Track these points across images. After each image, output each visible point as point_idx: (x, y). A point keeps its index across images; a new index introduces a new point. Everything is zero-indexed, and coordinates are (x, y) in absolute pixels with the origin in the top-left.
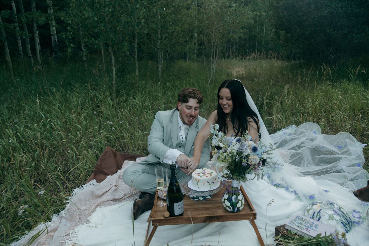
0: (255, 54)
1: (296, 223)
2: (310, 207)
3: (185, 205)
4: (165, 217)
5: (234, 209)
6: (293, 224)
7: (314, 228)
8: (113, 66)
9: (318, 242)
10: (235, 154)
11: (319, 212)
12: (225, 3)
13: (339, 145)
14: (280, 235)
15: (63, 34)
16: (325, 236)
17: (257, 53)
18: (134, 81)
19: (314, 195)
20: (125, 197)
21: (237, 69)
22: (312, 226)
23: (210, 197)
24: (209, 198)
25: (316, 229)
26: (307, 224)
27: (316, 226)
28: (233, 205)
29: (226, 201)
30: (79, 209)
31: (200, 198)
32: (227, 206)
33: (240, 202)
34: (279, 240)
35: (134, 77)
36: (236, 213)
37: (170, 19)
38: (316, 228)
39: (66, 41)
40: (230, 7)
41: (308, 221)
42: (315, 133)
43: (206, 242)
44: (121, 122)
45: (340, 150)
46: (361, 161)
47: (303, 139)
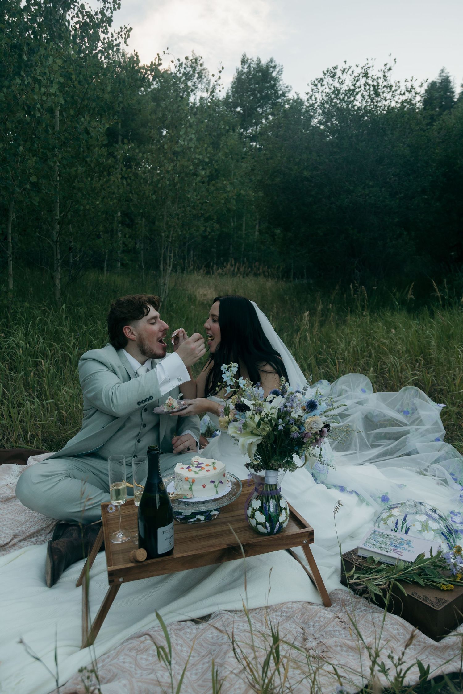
0: (231, 265)
1: (374, 542)
2: (388, 514)
3: (176, 532)
4: (137, 561)
5: (273, 527)
6: (371, 545)
7: (405, 546)
9: (421, 570)
10: (275, 416)
11: (405, 520)
13: (405, 409)
14: (354, 568)
16: (430, 557)
17: (235, 265)
19: (387, 493)
22: (403, 545)
23: (217, 512)
24: (215, 515)
25: (409, 549)
26: (393, 542)
27: (408, 543)
28: (272, 519)
29: (258, 514)
31: (199, 517)
32: (258, 523)
33: (283, 512)
34: (355, 578)
36: (276, 536)
38: (409, 547)
40: (196, 174)
41: (393, 537)
42: (363, 391)
43: (218, 604)
46: (441, 434)
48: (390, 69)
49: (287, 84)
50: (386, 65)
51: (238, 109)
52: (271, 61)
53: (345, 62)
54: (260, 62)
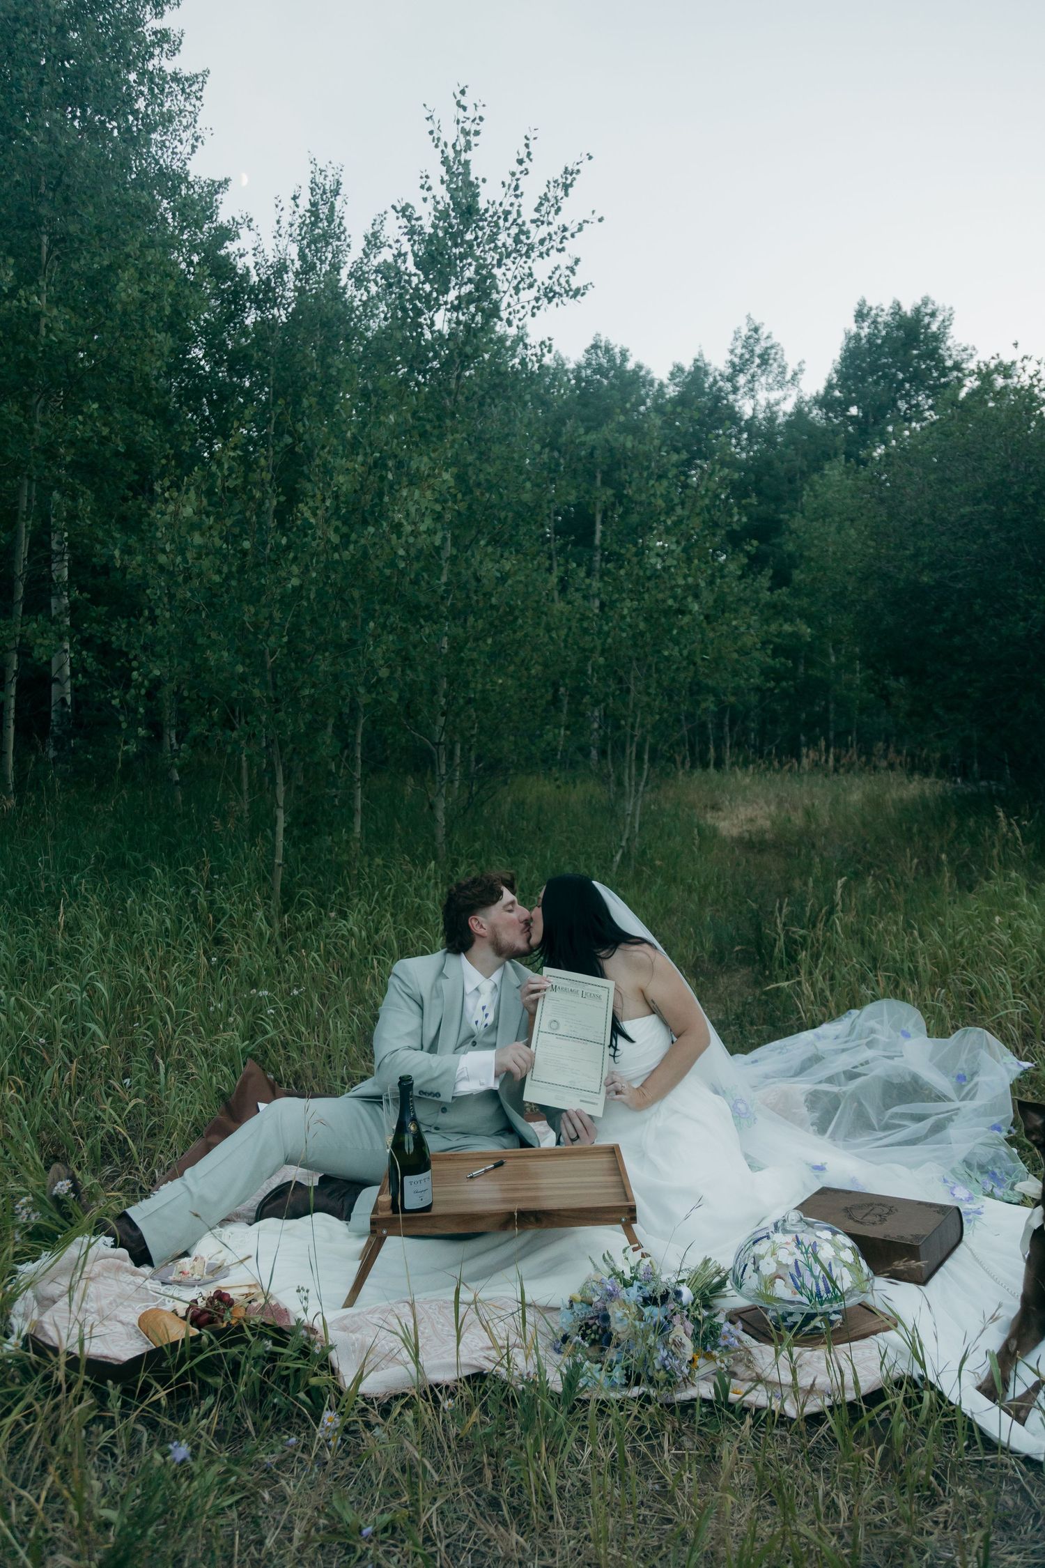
0: (820, 751)
8: (278, 807)
12: (664, 601)
13: (959, 1072)
15: (115, 693)
17: (827, 750)
18: (345, 858)
21: (744, 812)
35: (348, 842)
37: (475, 656)
39: (122, 718)
40: (682, 612)
42: (906, 1034)
44: (296, 992)
45: (959, 1089)
46: (1003, 1117)
47: (869, 1054)
49: (964, 345)
51: (854, 411)
52: (925, 303)
54: (900, 308)
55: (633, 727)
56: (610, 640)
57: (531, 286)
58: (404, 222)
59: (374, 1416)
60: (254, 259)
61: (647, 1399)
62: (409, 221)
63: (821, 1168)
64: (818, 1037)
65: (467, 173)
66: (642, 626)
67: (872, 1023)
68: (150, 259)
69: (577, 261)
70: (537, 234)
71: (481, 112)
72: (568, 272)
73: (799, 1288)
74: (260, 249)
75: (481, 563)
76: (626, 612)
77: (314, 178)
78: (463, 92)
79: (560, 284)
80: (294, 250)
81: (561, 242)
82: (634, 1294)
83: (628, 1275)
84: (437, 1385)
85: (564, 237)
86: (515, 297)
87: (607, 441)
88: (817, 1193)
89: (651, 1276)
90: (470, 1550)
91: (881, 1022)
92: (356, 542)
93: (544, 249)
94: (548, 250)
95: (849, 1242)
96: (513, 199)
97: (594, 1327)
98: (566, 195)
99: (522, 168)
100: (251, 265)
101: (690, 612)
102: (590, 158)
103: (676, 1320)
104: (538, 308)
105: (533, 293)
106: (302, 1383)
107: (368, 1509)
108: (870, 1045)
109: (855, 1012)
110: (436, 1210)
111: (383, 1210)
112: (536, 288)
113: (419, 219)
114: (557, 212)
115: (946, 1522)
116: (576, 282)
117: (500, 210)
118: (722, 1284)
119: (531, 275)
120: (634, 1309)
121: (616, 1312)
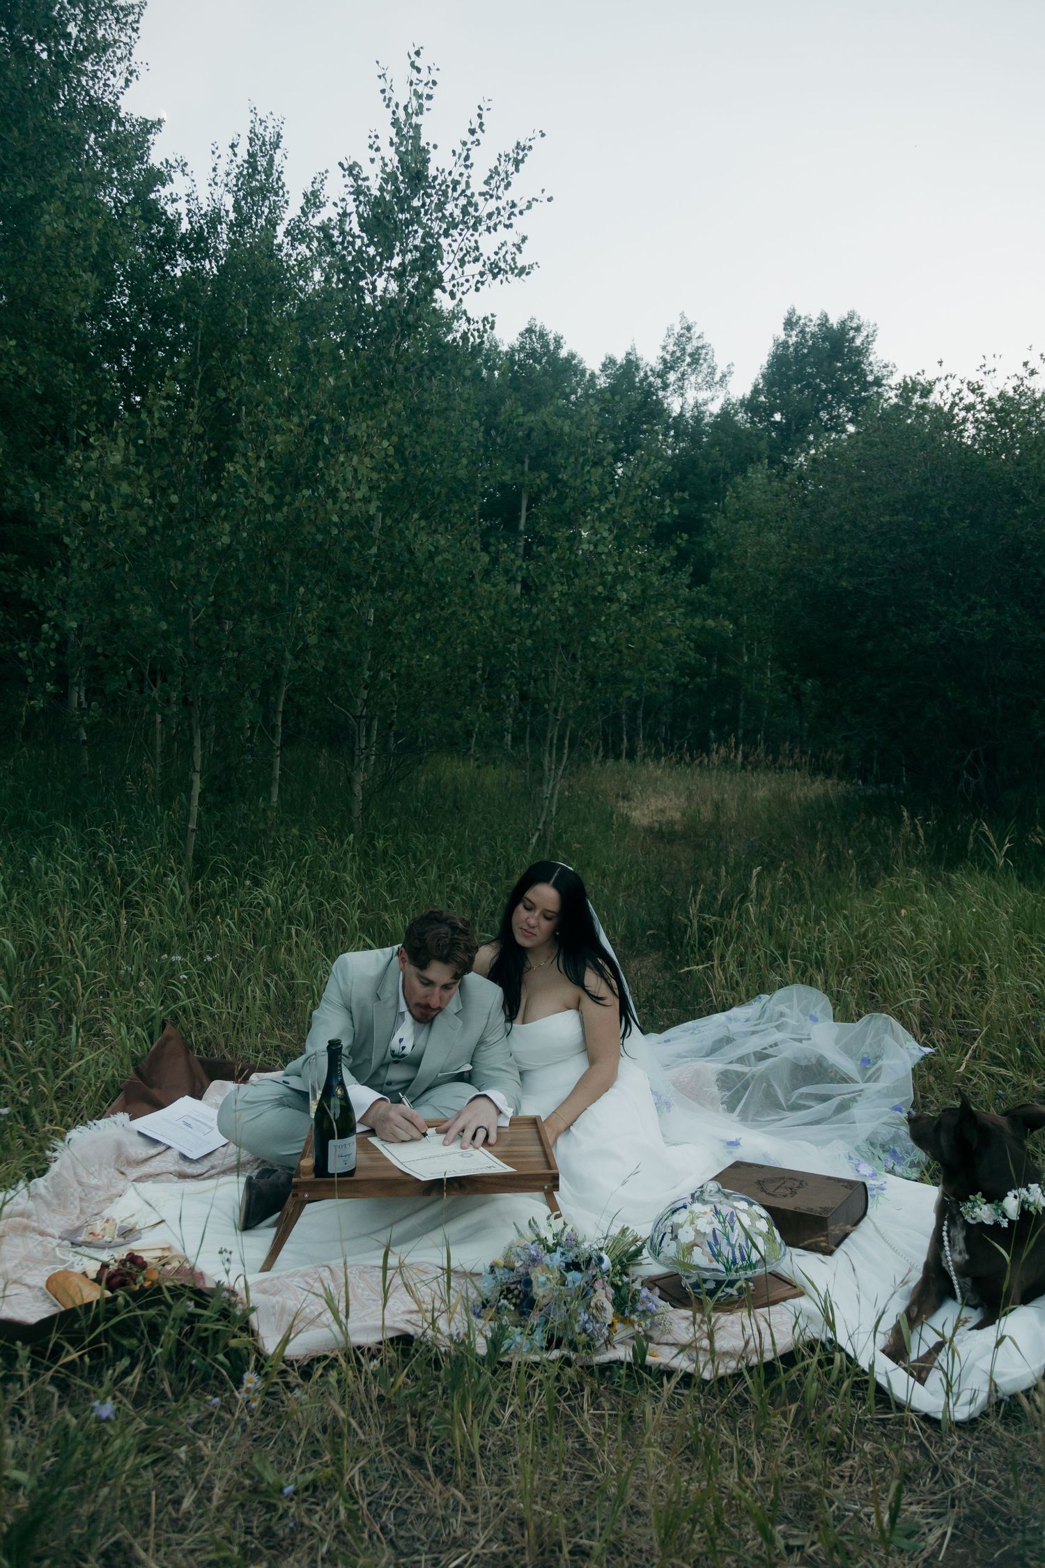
0: (729, 747)
8: (195, 771)
12: (594, 588)
13: (864, 1055)
15: (23, 645)
17: (736, 747)
18: (262, 826)
20: (213, 1172)
21: (656, 803)
30: (80, 1183)
35: (264, 810)
37: (402, 630)
39: (29, 672)
40: (610, 599)
42: (814, 1018)
44: (209, 959)
45: (863, 1071)
46: (904, 1098)
47: (778, 1036)
48: (1033, 373)
49: (886, 361)
50: (1025, 364)
51: (777, 417)
52: (851, 317)
53: (941, 363)
54: (827, 320)
55: (556, 711)
56: (538, 623)
57: (476, 260)
58: (350, 181)
59: (294, 1377)
60: (186, 206)
61: (567, 1362)
62: (356, 180)
63: (734, 1144)
64: (729, 1019)
65: (417, 137)
66: (571, 610)
67: (782, 1008)
68: (78, 193)
69: (524, 239)
70: (486, 207)
71: (434, 75)
72: (514, 250)
73: (716, 1256)
74: (194, 196)
75: (415, 535)
76: (556, 595)
77: (253, 128)
78: (418, 53)
79: (505, 261)
80: (229, 201)
81: (509, 218)
82: (557, 1259)
83: (551, 1241)
84: (359, 1348)
85: (512, 213)
86: (460, 270)
87: (545, 423)
88: (731, 1167)
89: (574, 1242)
90: (392, 1507)
91: (790, 1007)
92: (290, 504)
93: (491, 224)
94: (496, 225)
95: (764, 1213)
96: (463, 170)
97: (516, 1292)
98: (517, 170)
99: (473, 138)
100: (184, 212)
101: (619, 600)
102: (543, 135)
103: (598, 1285)
104: (483, 283)
105: (478, 267)
106: (221, 1344)
107: (289, 1469)
108: (779, 1028)
109: (765, 997)
110: (358, 1175)
111: (305, 1174)
112: (481, 262)
113: (366, 179)
114: (507, 187)
115: (851, 1476)
116: (521, 261)
117: (449, 179)
118: (639, 1252)
119: (477, 248)
120: (557, 1274)
121: (538, 1276)
